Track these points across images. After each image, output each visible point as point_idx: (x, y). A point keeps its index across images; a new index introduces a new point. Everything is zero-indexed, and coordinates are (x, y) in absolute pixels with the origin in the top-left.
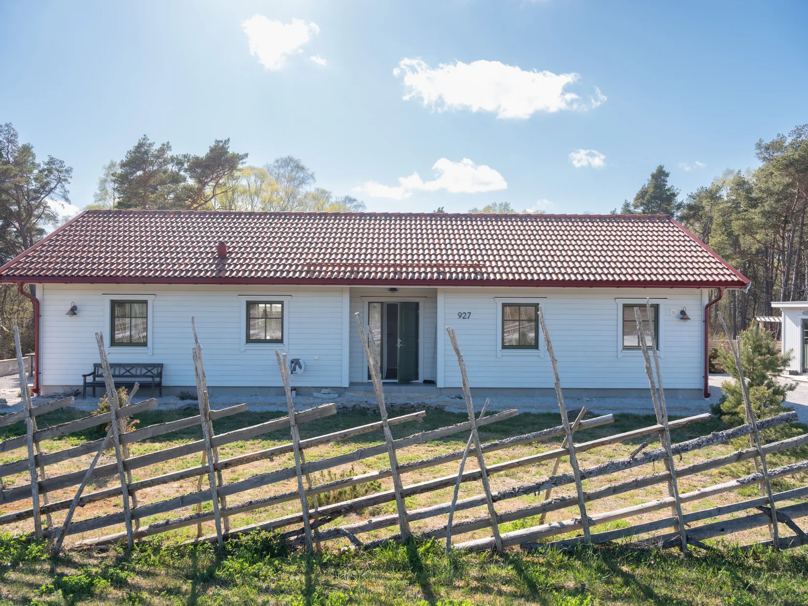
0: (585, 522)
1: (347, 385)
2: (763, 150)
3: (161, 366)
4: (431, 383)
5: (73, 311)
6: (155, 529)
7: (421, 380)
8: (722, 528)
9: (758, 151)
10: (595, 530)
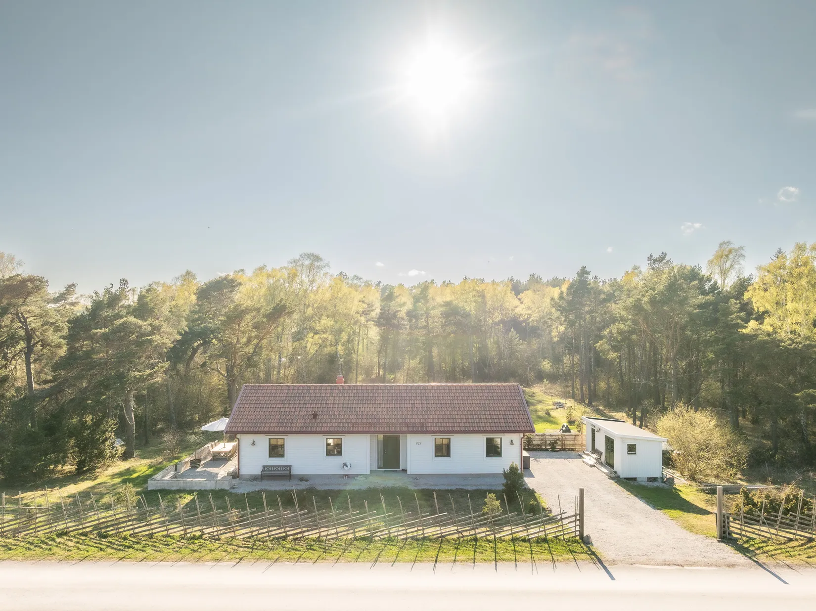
0: (423, 534)
1: (369, 474)
2: (652, 262)
3: (290, 466)
4: (405, 471)
5: (254, 444)
6: (342, 536)
7: (401, 469)
8: (449, 535)
9: (649, 262)
10: (425, 535)
